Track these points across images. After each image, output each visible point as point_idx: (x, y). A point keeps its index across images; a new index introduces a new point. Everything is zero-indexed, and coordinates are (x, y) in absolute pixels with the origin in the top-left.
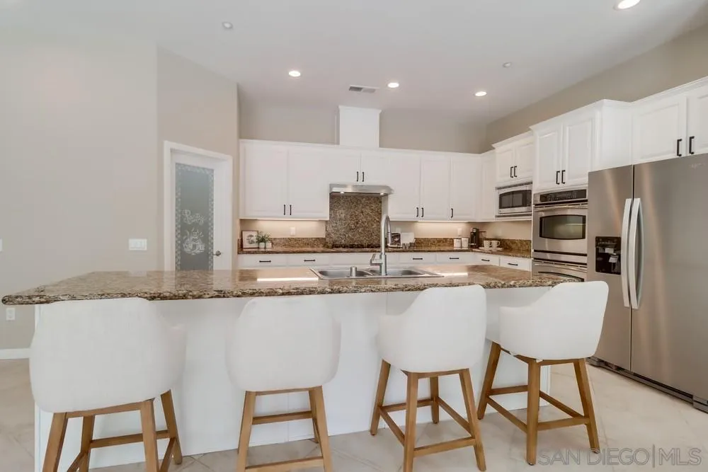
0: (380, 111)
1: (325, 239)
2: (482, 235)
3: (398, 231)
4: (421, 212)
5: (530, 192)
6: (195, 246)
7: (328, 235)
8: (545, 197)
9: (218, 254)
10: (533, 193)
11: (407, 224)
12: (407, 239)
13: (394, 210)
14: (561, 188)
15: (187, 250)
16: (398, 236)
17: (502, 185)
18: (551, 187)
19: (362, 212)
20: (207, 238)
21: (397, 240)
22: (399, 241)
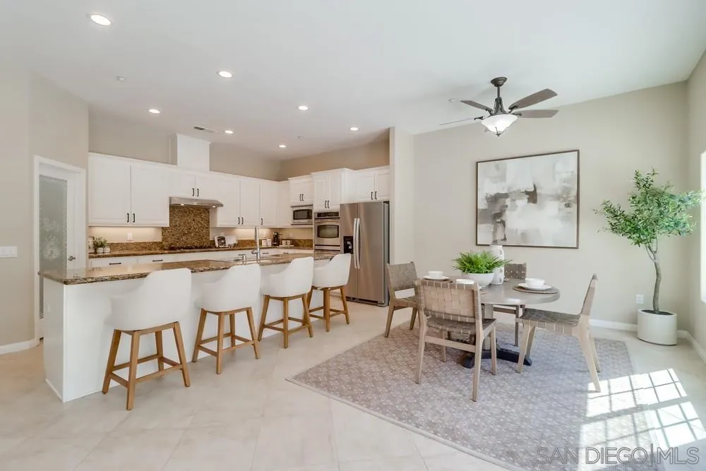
0: (209, 143)
1: (161, 243)
2: (281, 237)
3: (222, 235)
4: (241, 221)
5: (311, 211)
6: (52, 252)
7: (164, 239)
8: (319, 215)
9: (72, 258)
10: (314, 211)
11: (229, 230)
12: (231, 241)
13: (221, 219)
14: (327, 210)
15: (46, 256)
16: (224, 239)
17: (294, 205)
18: (322, 209)
19: (194, 220)
20: (62, 245)
21: (223, 241)
22: (225, 243)
